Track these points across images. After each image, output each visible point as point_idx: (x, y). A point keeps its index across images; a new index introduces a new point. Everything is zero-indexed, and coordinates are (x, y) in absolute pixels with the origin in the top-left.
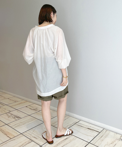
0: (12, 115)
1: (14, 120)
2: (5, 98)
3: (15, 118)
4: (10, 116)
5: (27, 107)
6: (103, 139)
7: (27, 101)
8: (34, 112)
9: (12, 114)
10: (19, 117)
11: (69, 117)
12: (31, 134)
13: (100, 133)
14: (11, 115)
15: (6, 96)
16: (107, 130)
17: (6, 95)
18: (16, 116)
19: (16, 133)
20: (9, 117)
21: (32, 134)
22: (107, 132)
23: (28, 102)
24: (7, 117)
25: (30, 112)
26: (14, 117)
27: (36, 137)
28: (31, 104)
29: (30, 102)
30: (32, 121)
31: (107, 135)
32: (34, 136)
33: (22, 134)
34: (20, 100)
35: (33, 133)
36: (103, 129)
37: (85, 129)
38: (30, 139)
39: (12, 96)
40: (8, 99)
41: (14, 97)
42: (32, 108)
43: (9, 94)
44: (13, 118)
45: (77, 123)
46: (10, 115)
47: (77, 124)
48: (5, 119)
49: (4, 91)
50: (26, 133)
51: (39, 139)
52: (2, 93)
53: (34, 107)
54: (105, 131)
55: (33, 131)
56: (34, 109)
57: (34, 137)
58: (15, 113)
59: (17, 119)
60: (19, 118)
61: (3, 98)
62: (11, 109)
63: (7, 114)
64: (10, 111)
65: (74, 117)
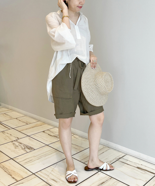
0: (21, 145)
1: (23, 152)
2: (11, 118)
3: (25, 149)
4: (17, 146)
5: (44, 132)
7: (44, 123)
8: (55, 140)
9: (21, 143)
10: (31, 148)
11: (108, 148)
12: (48, 174)
15: (14, 114)
17: (14, 112)
18: (27, 147)
19: (26, 173)
20: (15, 148)
21: (50, 175)
23: (46, 125)
24: (14, 147)
25: (49, 140)
26: (23, 147)
27: (55, 179)
28: (50, 127)
29: (49, 124)
30: (51, 154)
32: (53, 178)
33: (34, 174)
34: (35, 121)
35: (52, 173)
37: (132, 169)
38: (47, 183)
39: (22, 115)
40: (16, 119)
41: (26, 115)
42: (52, 134)
43: (18, 112)
44: (22, 148)
45: (120, 158)
46: (17, 144)
47: (120, 160)
48: (10, 150)
49: (10, 107)
50: (41, 172)
51: (61, 182)
52: (7, 109)
53: (55, 132)
55: (52, 171)
56: (55, 135)
57: (53, 180)
58: (26, 141)
59: (28, 150)
61: (9, 117)
62: (20, 135)
63: (14, 142)
64: (18, 138)
65: (116, 148)
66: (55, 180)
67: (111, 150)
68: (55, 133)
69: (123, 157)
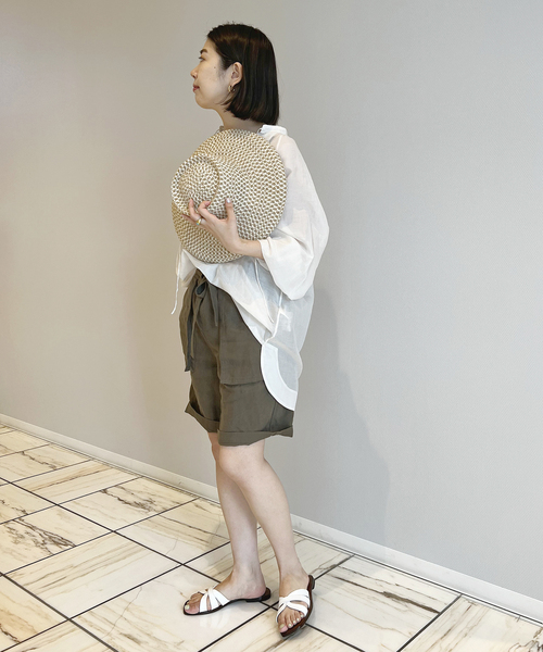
0: (34, 533)
1: (39, 553)
2: (7, 452)
3: (44, 544)
4: (22, 537)
5: (105, 491)
6: (452, 646)
7: (107, 465)
8: (139, 514)
9: (32, 528)
10: (63, 543)
11: (299, 538)
12: (112, 618)
13: (440, 614)
14: (29, 530)
16: (474, 601)
17: (15, 434)
18: (50, 537)
19: (47, 617)
20: (15, 543)
22: (476, 610)
23: (114, 471)
24: (11, 539)
25: (121, 516)
26: (40, 540)
27: (135, 633)
28: (124, 477)
29: (122, 469)
30: (125, 558)
31: (471, 625)
32: (127, 632)
33: (70, 620)
34: (78, 459)
35: (127, 614)
36: (458, 598)
37: (369, 597)
38: (110, 647)
39: (40, 443)
40: (20, 456)
41: (51, 443)
42: (130, 499)
44: (36, 543)
45: (334, 567)
46: (21, 529)
47: (334, 572)
50: (93, 614)
51: (153, 643)
53: (139, 492)
54: (463, 604)
55: (127, 609)
56: (138, 501)
57: (129, 637)
58: (50, 521)
59: (54, 549)
60: (66, 545)
62: (31, 503)
63: (11, 525)
64: (24, 511)
65: (322, 537)
66: (135, 636)
67: (308, 542)
68: (139, 495)
69: (341, 563)
